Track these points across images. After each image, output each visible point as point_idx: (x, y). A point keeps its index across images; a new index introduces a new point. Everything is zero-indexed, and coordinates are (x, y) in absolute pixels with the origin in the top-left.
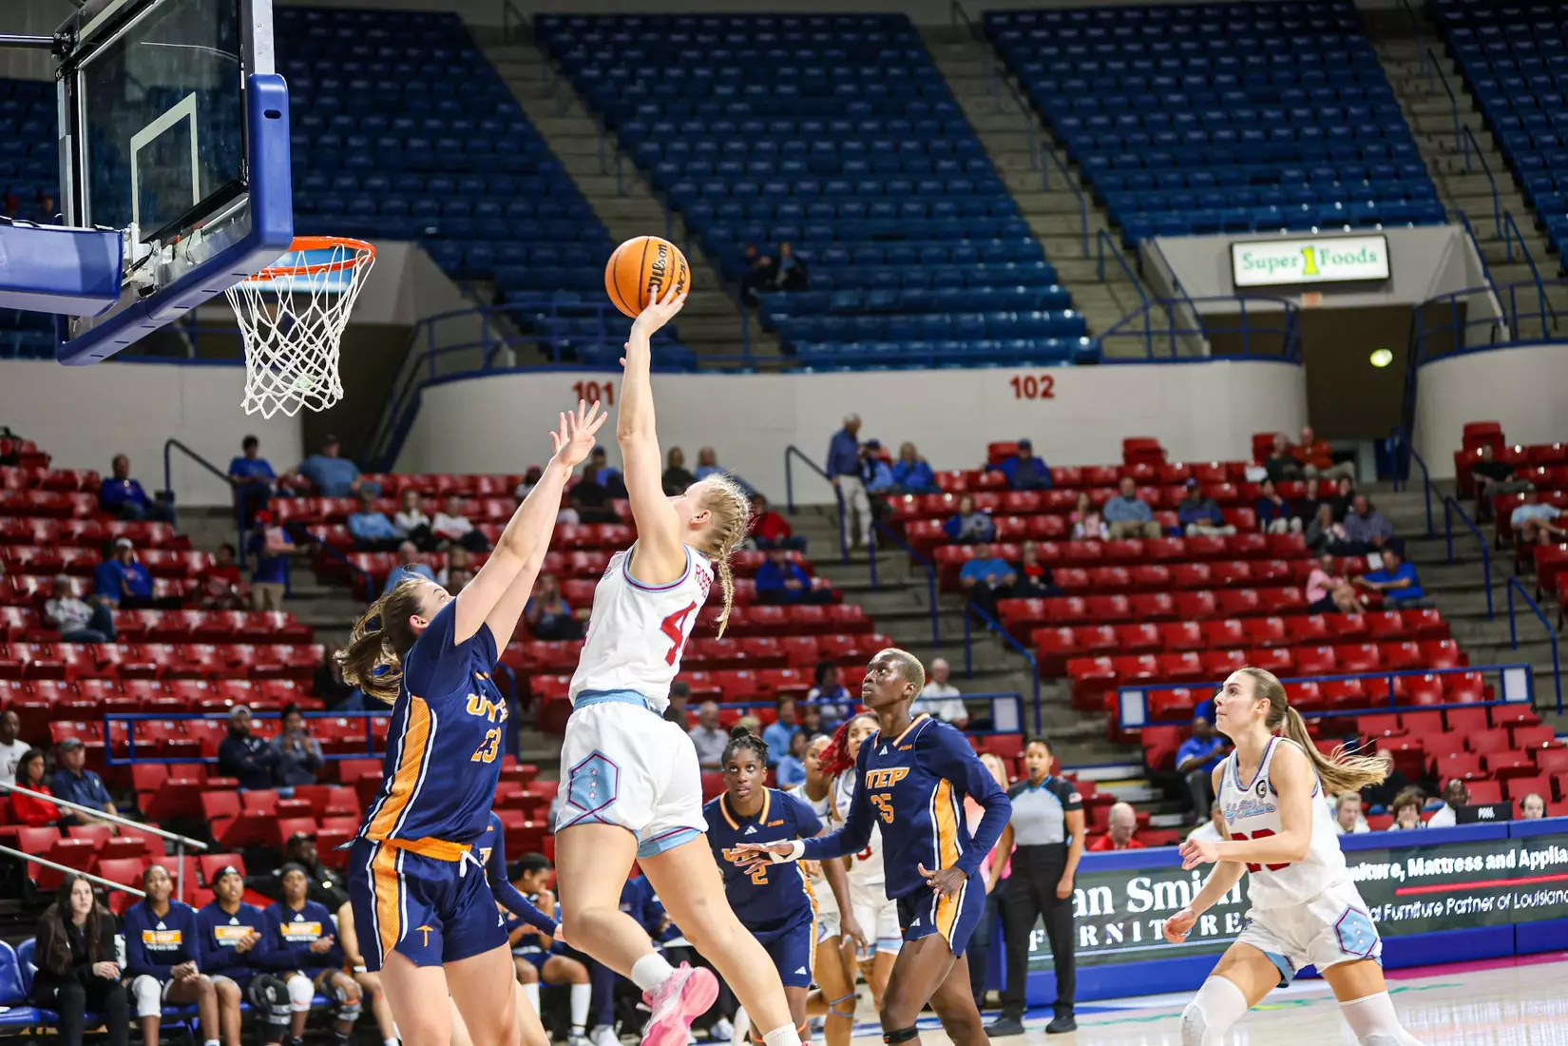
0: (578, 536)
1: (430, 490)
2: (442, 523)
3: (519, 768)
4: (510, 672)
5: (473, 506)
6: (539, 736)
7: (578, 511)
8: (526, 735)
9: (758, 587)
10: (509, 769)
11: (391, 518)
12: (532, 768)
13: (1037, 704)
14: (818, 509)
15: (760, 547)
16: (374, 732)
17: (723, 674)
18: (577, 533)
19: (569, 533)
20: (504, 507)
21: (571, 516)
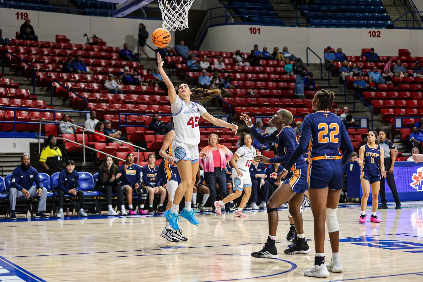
4: (230, 106)
6: (237, 123)
7: (250, 63)
13: (372, 120)
14: (315, 65)
18: (249, 68)
19: (247, 69)
20: (229, 61)
21: (248, 64)
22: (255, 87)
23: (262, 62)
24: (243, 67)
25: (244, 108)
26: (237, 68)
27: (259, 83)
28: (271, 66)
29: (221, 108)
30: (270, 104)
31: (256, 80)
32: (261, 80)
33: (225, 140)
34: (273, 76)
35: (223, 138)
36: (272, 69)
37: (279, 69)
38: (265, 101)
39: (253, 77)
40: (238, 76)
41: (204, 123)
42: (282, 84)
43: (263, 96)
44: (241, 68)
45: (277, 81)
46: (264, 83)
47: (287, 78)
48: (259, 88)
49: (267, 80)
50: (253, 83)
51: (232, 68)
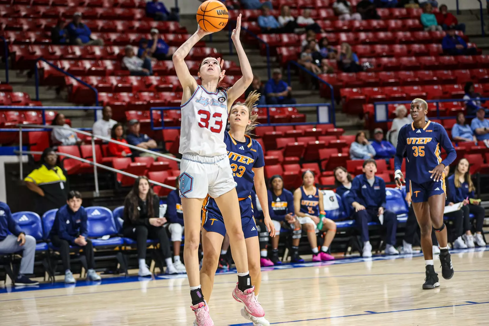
0: (361, 25)
1: (294, 5)
2: (301, 20)
3: (335, 130)
4: (331, 87)
5: (314, 12)
6: (344, 115)
7: (362, 14)
8: (338, 115)
9: (443, 47)
10: (330, 130)
11: (276, 18)
12: (341, 130)
14: (471, 11)
15: (444, 29)
16: (270, 114)
17: (427, 87)
18: (361, 24)
19: (357, 24)
20: (328, 13)
21: (358, 16)
22: (372, 54)
23: (383, 12)
24: (351, 22)
25: (355, 90)
26: (340, 23)
27: (379, 48)
28: (396, 18)
29: (317, 92)
30: (397, 80)
31: (372, 43)
32: (382, 42)
33: (327, 145)
34: (401, 34)
35: (322, 140)
36: (399, 22)
37: (410, 22)
38: (390, 77)
39: (367, 37)
40: (343, 37)
41: (291, 117)
42: (416, 46)
43: (387, 68)
44: (347, 23)
45: (407, 42)
46: (386, 47)
47: (424, 37)
48: (379, 56)
49: (391, 42)
50: (368, 47)
51: (333, 25)
